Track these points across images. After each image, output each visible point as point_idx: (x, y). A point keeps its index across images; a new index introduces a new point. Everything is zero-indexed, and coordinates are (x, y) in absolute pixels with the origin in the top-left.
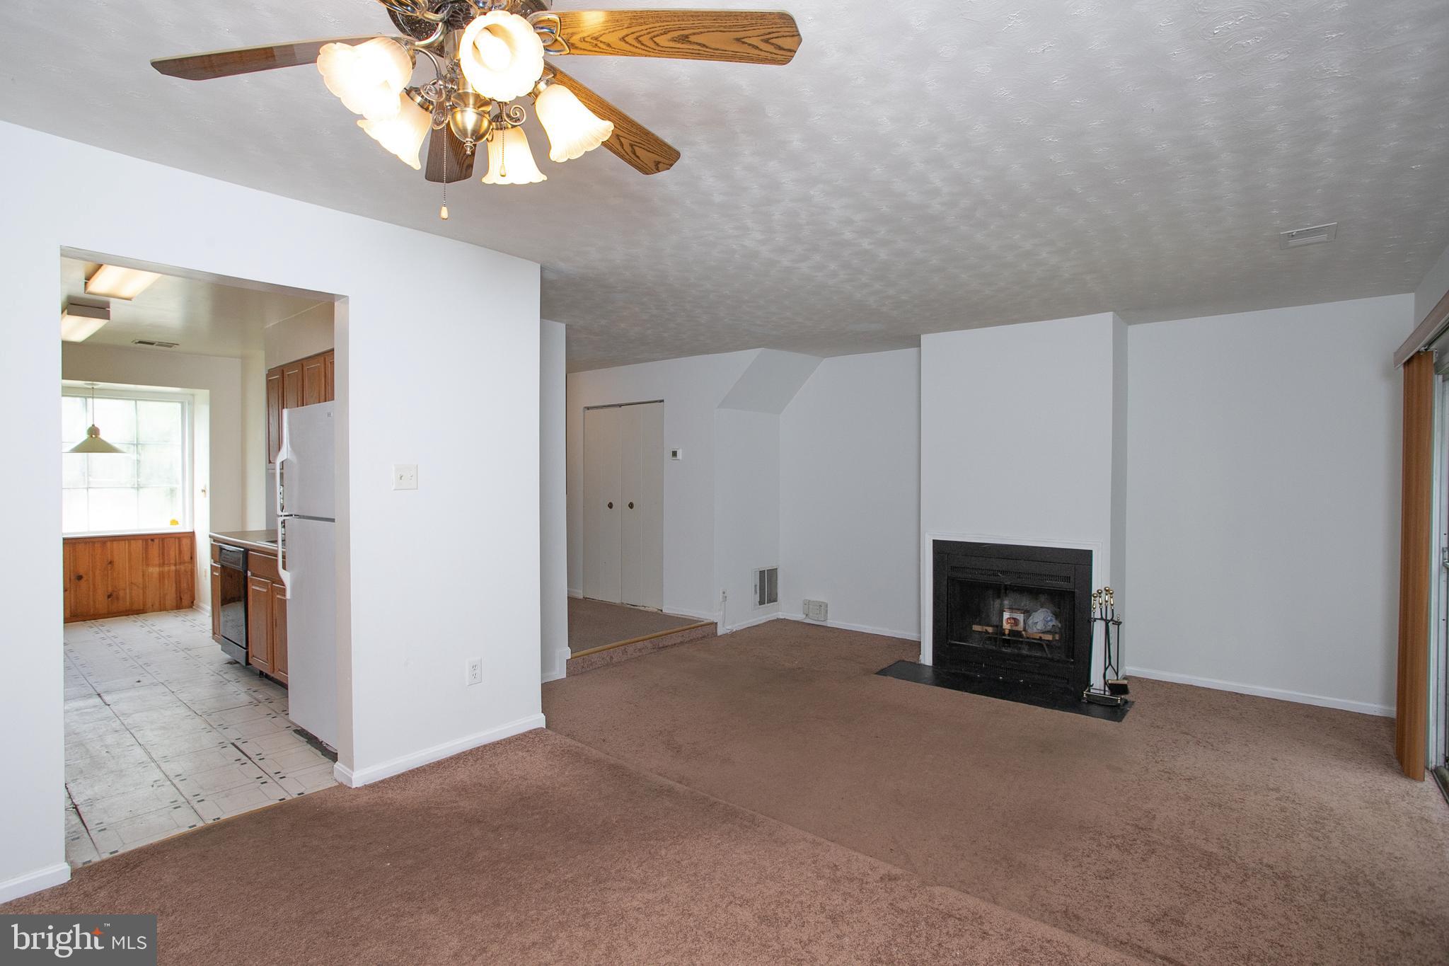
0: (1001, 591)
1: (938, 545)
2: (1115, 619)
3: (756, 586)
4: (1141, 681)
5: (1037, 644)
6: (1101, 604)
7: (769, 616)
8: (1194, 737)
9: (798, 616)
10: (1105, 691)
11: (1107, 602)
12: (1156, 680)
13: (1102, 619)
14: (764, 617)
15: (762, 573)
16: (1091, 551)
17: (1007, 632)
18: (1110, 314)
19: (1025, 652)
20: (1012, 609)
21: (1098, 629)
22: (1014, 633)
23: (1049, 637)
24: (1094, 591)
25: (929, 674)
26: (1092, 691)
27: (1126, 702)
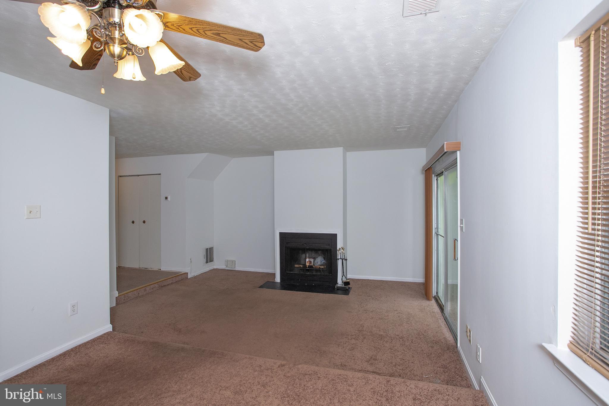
0: (304, 251)
2: (345, 258)
3: (204, 255)
4: (353, 280)
5: (318, 270)
6: (340, 253)
7: (210, 268)
8: (372, 297)
9: (223, 267)
10: (342, 285)
11: (342, 252)
12: (358, 279)
13: (341, 258)
14: (208, 269)
15: (207, 249)
16: (337, 234)
17: (307, 266)
18: (342, 148)
19: (314, 273)
20: (309, 258)
21: (340, 262)
22: (310, 267)
23: (322, 267)
24: (338, 249)
25: (279, 286)
26: (338, 285)
27: (349, 288)
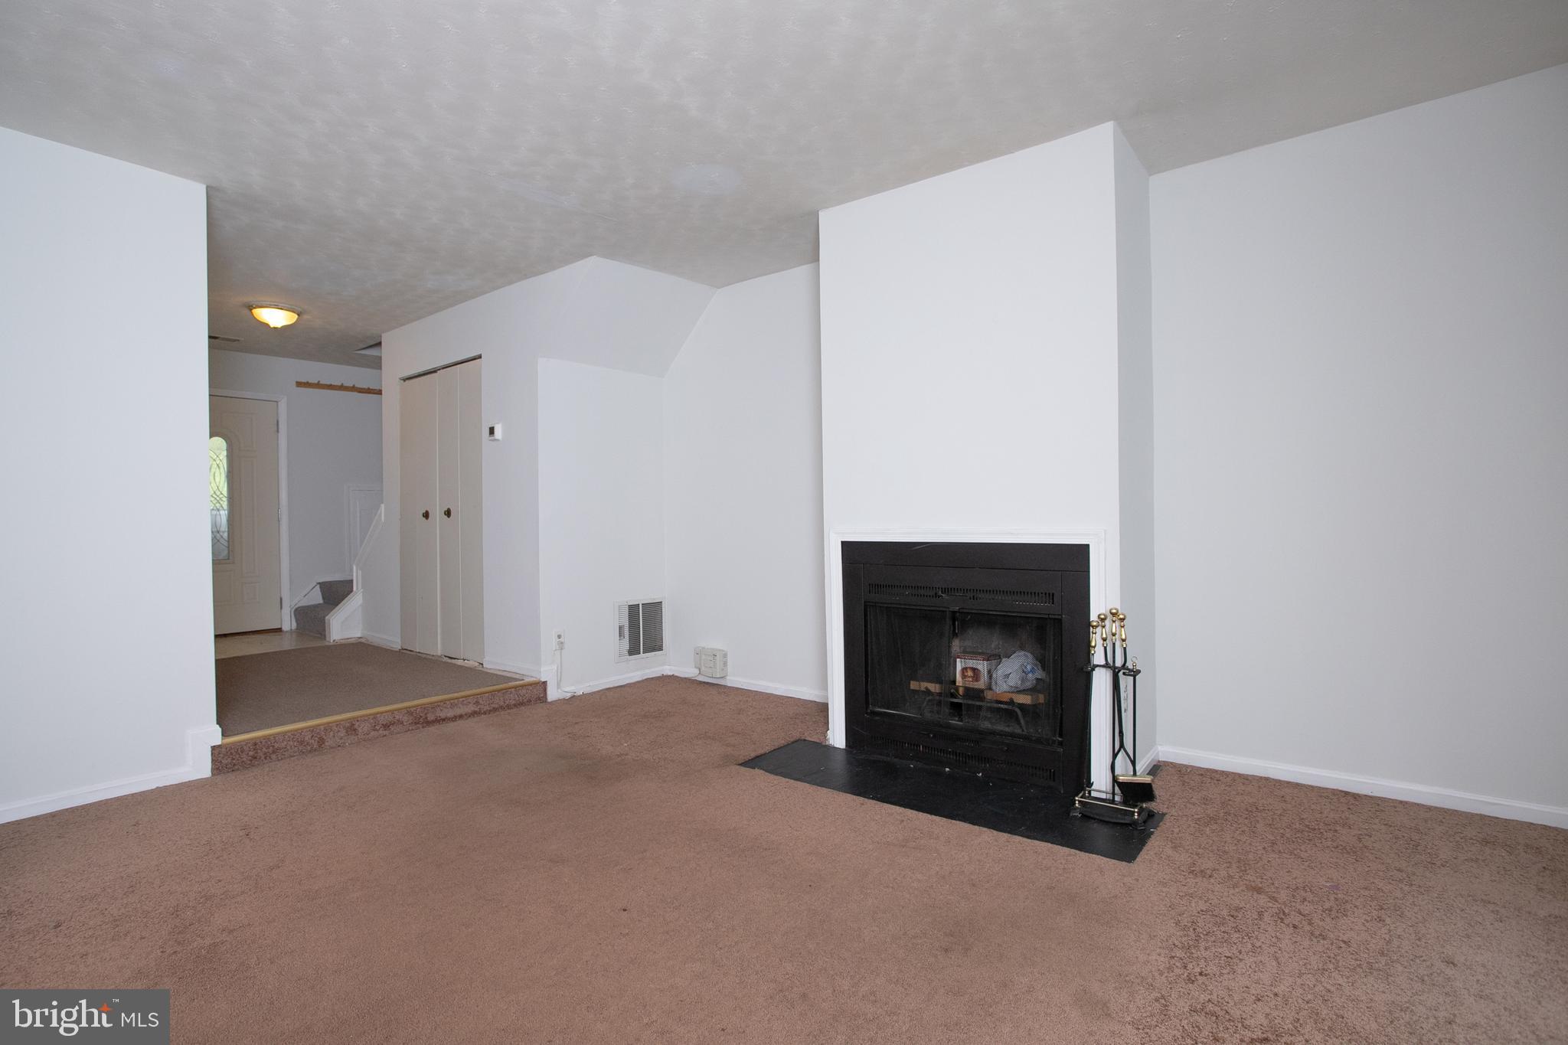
1: (848, 548)
2: (1129, 665)
3: (620, 628)
4: (1184, 772)
5: (1007, 711)
6: (1104, 640)
7: (647, 671)
9: (688, 671)
10: (1114, 794)
11: (1114, 635)
12: (1208, 770)
13: (1106, 666)
14: (639, 673)
15: (633, 610)
16: (1088, 546)
17: (961, 691)
18: (1112, 122)
19: (985, 725)
20: (967, 653)
21: (1101, 683)
22: (971, 693)
23: (1025, 699)
24: (1093, 617)
25: (839, 765)
26: (1094, 794)
27: (1151, 815)
